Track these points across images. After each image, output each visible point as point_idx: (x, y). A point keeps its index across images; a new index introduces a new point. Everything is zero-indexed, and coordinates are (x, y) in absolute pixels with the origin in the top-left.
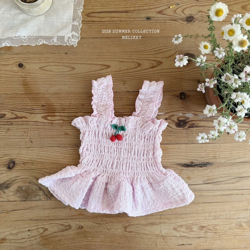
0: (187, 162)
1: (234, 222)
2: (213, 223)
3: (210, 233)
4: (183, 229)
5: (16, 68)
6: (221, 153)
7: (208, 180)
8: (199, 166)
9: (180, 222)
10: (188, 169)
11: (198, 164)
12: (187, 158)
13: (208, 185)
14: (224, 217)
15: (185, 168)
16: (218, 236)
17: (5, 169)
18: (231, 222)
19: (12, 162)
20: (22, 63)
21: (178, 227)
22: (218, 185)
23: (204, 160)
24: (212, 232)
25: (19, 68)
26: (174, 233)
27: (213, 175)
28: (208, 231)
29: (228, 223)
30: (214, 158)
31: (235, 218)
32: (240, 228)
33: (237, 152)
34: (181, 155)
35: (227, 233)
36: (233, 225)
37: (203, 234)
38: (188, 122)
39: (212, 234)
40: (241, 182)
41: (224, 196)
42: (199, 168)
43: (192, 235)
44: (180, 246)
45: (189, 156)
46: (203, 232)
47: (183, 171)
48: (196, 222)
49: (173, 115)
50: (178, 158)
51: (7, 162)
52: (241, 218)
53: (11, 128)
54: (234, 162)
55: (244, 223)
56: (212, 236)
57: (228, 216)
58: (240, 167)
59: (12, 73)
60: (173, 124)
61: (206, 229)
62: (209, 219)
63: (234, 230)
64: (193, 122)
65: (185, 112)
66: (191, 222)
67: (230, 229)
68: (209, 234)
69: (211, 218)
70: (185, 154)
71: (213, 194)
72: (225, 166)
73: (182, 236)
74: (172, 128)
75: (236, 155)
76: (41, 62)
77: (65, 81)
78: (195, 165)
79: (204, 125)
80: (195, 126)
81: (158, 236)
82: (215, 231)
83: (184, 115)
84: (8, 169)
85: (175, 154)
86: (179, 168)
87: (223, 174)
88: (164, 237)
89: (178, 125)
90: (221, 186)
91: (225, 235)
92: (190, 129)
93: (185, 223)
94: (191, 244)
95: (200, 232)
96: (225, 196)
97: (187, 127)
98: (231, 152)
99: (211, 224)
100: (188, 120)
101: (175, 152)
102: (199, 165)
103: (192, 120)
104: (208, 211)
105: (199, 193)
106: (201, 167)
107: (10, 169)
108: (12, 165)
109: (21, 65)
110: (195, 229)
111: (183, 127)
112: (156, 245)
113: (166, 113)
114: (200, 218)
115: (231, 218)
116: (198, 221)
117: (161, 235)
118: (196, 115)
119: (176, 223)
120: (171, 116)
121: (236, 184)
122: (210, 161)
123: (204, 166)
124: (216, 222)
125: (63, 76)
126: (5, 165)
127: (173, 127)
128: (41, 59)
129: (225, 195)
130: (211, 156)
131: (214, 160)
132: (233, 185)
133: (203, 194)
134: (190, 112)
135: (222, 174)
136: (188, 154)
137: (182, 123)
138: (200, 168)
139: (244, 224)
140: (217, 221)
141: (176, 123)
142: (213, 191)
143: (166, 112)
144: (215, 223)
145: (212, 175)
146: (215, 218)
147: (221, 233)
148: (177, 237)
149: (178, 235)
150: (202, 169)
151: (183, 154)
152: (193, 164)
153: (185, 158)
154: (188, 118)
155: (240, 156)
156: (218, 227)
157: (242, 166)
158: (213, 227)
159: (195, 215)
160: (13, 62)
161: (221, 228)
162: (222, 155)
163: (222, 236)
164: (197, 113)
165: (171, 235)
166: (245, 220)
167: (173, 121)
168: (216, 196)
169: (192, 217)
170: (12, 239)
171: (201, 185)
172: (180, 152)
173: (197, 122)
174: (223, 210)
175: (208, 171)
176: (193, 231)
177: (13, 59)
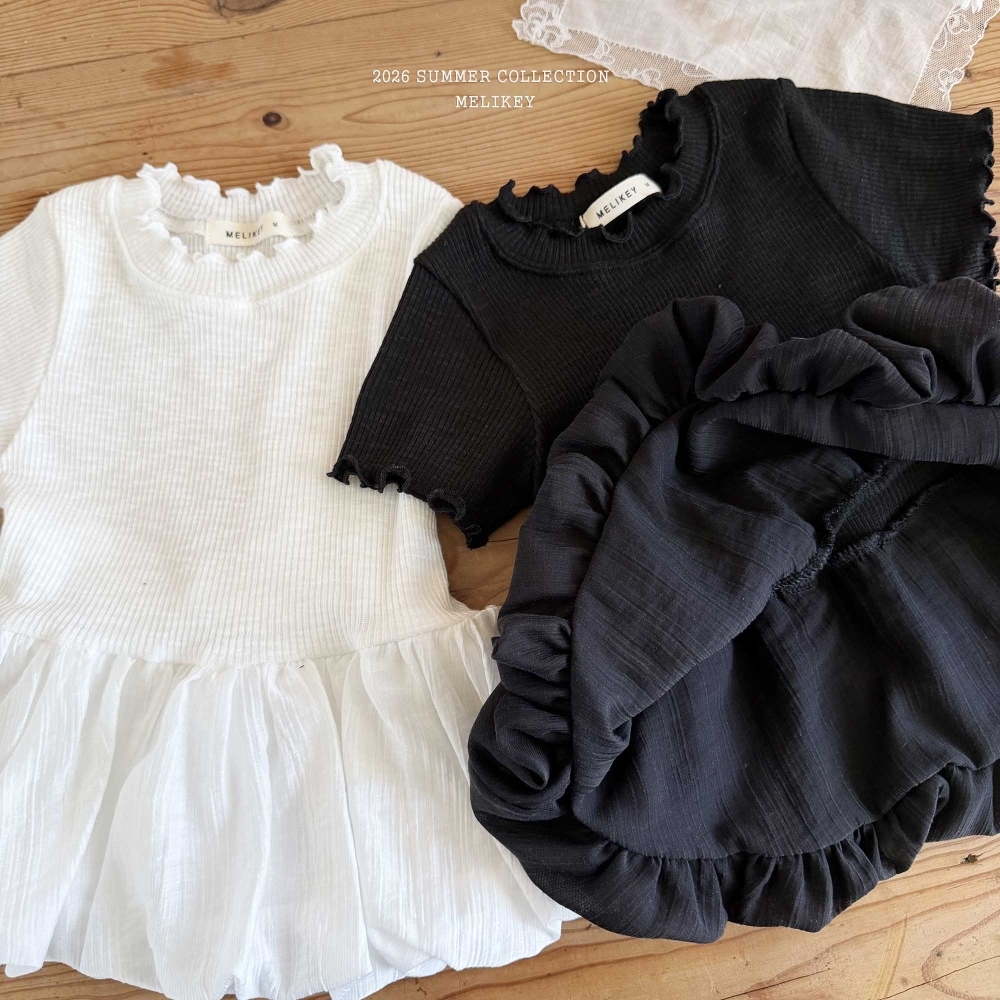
5: (256, 132)
20: (278, 110)
25: (265, 128)
59: (243, 151)
76: (347, 95)
77: (448, 146)
109: (273, 119)
125: (439, 129)
128: (347, 86)
160: (239, 111)
177: (240, 101)
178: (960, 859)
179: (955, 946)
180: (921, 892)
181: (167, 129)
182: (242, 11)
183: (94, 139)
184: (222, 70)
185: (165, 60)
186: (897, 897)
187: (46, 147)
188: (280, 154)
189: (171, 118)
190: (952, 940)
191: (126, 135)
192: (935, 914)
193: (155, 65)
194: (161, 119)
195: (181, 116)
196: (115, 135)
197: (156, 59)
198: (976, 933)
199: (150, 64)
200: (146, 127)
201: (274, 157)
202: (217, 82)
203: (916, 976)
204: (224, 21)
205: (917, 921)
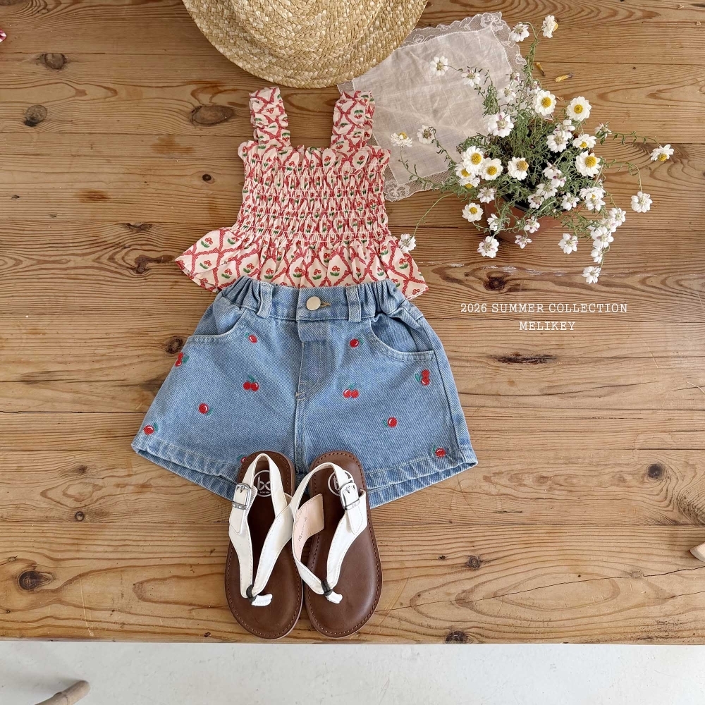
0: (508, 352)
1: (607, 471)
2: (565, 472)
3: (559, 490)
4: (504, 481)
5: (198, 182)
6: (573, 339)
7: (550, 387)
8: (531, 361)
9: (497, 466)
10: (510, 365)
11: (529, 357)
12: (507, 346)
13: (550, 397)
14: (586, 461)
15: (505, 364)
16: (576, 498)
17: (162, 352)
18: (602, 471)
19: (177, 340)
20: (209, 174)
21: (492, 475)
22: (569, 399)
23: (541, 351)
24: (564, 490)
25: (203, 181)
26: (486, 486)
27: (559, 378)
28: (555, 486)
29: (596, 473)
30: (560, 347)
31: (609, 465)
32: (621, 484)
33: (604, 337)
34: (495, 340)
35: (595, 493)
36: (607, 478)
37: (546, 492)
38: (508, 281)
39: (565, 493)
40: (616, 395)
41: (584, 420)
42: (532, 365)
43: (522, 492)
44: (498, 514)
45: (511, 342)
46: (544, 487)
47: (501, 369)
48: (530, 467)
49: (480, 269)
50: (490, 345)
51: (168, 341)
52: (621, 464)
53: (180, 281)
54: (599, 356)
55: (629, 474)
56: (564, 498)
57: (594, 460)
58: (612, 366)
59: (191, 190)
60: (479, 283)
61: (549, 482)
62: (556, 462)
63: (610, 488)
64: (518, 282)
65: (502, 264)
66: (519, 467)
67: (600, 486)
68: (557, 492)
69: (560, 461)
70: (503, 338)
71: (561, 415)
72: (582, 364)
73: (502, 495)
74: (477, 290)
75: (602, 343)
78: (524, 359)
79: (538, 287)
80: (520, 288)
81: (453, 490)
82: (569, 488)
83: (501, 269)
84: (167, 354)
85: (483, 338)
86: (492, 364)
87: (578, 377)
88: (465, 494)
89: (490, 285)
90: (576, 400)
91: (590, 497)
92: (511, 293)
93: (507, 468)
94: (521, 512)
95: (539, 488)
96: (586, 421)
97: (505, 290)
98: (592, 338)
99: (561, 473)
100: (507, 278)
101: (484, 334)
102: (532, 359)
103: (514, 278)
104: (553, 448)
105: (533, 412)
106: (535, 362)
107: (171, 353)
108: (176, 345)
109: (207, 178)
110: (528, 480)
111: (499, 290)
112: (450, 509)
113: (466, 265)
114: (536, 460)
115: (602, 463)
116: (533, 467)
117: (459, 490)
118: (523, 269)
119: (488, 467)
120: (475, 270)
121: (606, 399)
122: (553, 353)
123: (541, 362)
124: (571, 470)
126: (163, 345)
127: (479, 289)
129: (586, 418)
130: (554, 343)
131: (558, 351)
132: (601, 399)
133: (541, 413)
134: (512, 264)
135: (576, 377)
136: (509, 338)
137: (496, 283)
138: (534, 366)
139: (628, 478)
140: (573, 468)
141: (486, 282)
142: (561, 410)
143: (467, 262)
144: (568, 472)
145: (556, 378)
146: (569, 462)
147: (583, 493)
148: (493, 495)
149: (493, 490)
150: (537, 366)
151: (499, 338)
152: (520, 358)
153: (503, 346)
154: (508, 275)
155: (610, 346)
156: (575, 481)
157: (616, 364)
158: (566, 479)
159: (527, 454)
160: (193, 171)
161: (582, 483)
162: (576, 342)
163: (584, 498)
164: (523, 266)
165: (479, 490)
166: (629, 470)
167: (480, 279)
168: (567, 418)
169: (520, 456)
170: (163, 487)
171: (537, 397)
172: (494, 334)
173: (525, 282)
174: (584, 447)
175: (549, 371)
176: (525, 485)
177: (194, 166)
178: (437, 557)
179: (427, 593)
180: (417, 567)
181: (158, 173)
182: (202, 124)
183: (123, 170)
184: (188, 150)
185: (162, 140)
186: (407, 568)
187: (101, 170)
188: (207, 194)
189: (160, 168)
190: (426, 591)
191: (138, 172)
192: (421, 578)
193: (158, 142)
194: (156, 168)
195: (164, 168)
196: (133, 171)
197: (159, 139)
198: (437, 590)
199: (156, 140)
200: (148, 170)
201: (204, 196)
202: (185, 155)
203: (407, 602)
204: (193, 127)
205: (412, 580)
